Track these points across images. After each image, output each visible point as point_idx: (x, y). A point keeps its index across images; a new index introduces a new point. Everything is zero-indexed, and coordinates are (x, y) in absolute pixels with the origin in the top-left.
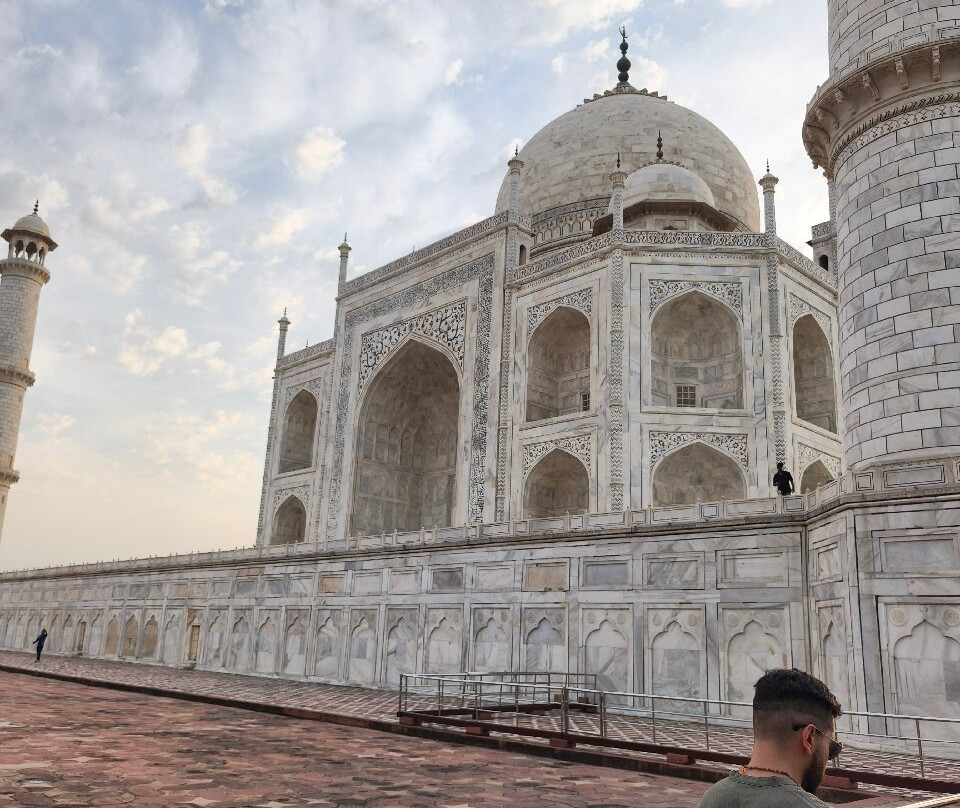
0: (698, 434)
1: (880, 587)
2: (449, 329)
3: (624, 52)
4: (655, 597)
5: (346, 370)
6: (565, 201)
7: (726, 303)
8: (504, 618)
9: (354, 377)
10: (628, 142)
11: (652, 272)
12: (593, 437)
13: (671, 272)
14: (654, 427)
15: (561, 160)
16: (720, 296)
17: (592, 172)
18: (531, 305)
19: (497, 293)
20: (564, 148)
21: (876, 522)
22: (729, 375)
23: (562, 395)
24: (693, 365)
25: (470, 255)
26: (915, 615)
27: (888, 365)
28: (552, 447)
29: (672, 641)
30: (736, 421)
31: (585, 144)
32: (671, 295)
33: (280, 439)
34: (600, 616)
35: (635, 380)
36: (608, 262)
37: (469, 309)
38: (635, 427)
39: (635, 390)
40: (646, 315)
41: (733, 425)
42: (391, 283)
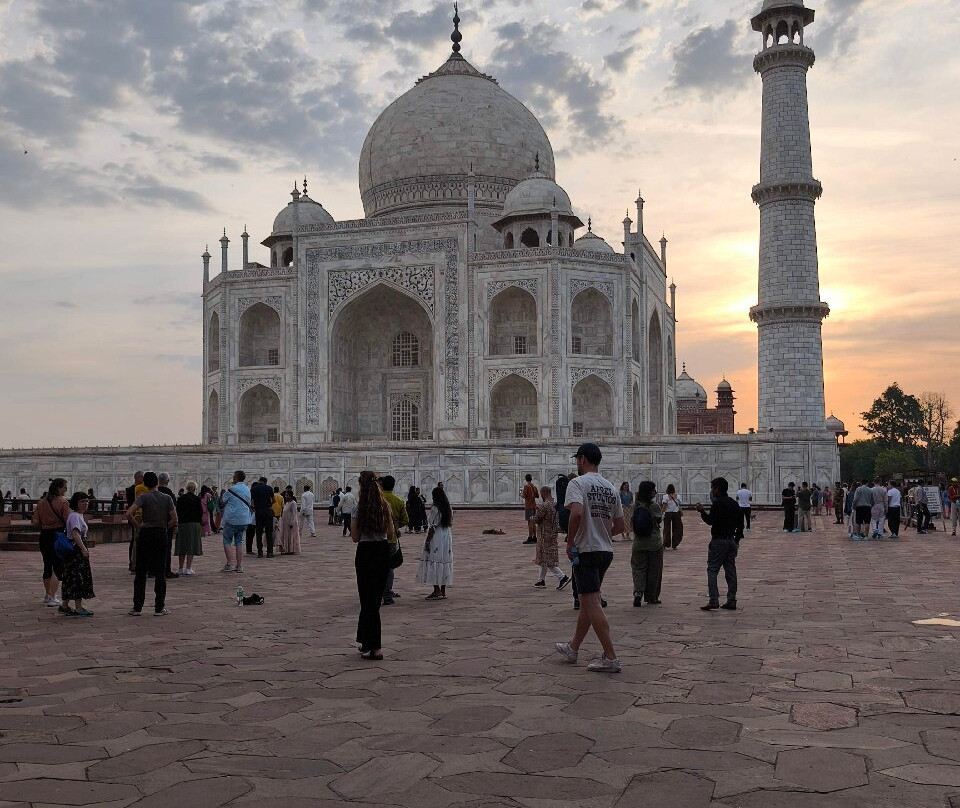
0: (593, 370)
1: (780, 464)
2: (418, 282)
3: (456, 26)
4: (691, 465)
5: (312, 295)
6: (448, 171)
7: (606, 295)
8: (619, 474)
9: (323, 303)
10: (494, 133)
11: (573, 274)
12: (540, 369)
13: (582, 275)
14: (573, 366)
15: (445, 138)
16: (603, 290)
17: (470, 154)
18: (489, 280)
19: (461, 267)
20: (446, 129)
21: (780, 447)
22: (601, 334)
23: (500, 336)
24: (580, 325)
25: (436, 234)
26: (789, 471)
27: (782, 400)
28: (510, 373)
29: (697, 479)
30: (609, 362)
31: (463, 129)
32: (581, 288)
33: (237, 339)
34: (667, 472)
35: (564, 337)
36: (549, 265)
37: (437, 272)
38: (564, 365)
39: (564, 343)
40: (569, 300)
41: (607, 364)
42: (357, 237)
